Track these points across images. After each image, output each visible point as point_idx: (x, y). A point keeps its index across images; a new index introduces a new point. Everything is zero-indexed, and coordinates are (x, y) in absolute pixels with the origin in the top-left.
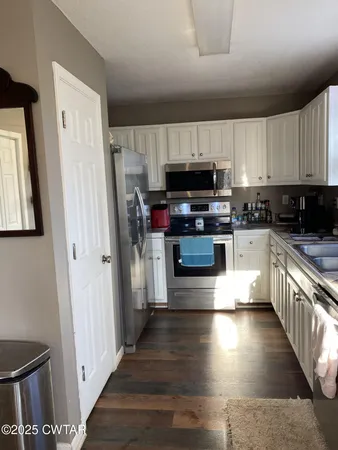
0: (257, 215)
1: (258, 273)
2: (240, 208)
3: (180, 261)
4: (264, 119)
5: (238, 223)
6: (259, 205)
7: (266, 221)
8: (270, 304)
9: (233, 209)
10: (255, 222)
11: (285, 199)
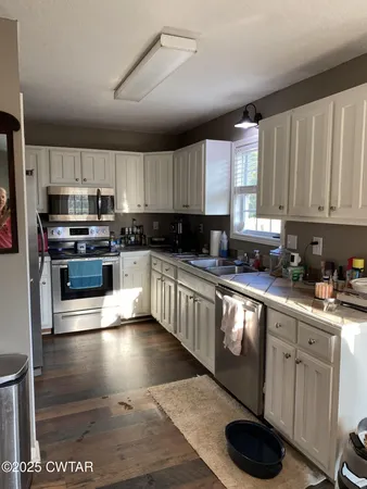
0: (133, 239)
1: (140, 289)
2: (118, 233)
3: (69, 284)
4: (142, 154)
5: (117, 246)
6: (135, 230)
7: (141, 244)
8: (151, 316)
9: (111, 233)
10: (131, 245)
11: (156, 225)
